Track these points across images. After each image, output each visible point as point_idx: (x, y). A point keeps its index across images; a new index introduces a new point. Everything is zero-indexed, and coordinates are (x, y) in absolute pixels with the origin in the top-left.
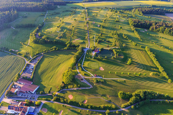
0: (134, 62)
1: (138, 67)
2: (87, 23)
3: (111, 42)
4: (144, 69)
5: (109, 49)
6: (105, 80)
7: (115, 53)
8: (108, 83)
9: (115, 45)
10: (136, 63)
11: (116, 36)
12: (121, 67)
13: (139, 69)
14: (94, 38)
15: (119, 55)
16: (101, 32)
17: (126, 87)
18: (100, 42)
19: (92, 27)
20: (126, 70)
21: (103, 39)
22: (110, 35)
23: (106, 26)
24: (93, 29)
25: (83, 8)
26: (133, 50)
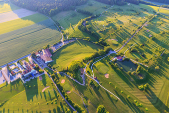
0: (150, 90)
1: (149, 98)
2: (139, 28)
3: (145, 58)
4: (153, 104)
5: (135, 62)
6: (99, 87)
7: (138, 69)
8: (99, 91)
9: (147, 63)
10: (152, 92)
11: (158, 54)
12: (128, 86)
13: (147, 100)
14: (132, 45)
15: (139, 74)
16: (146, 43)
17: (113, 106)
18: (133, 52)
19: (141, 34)
20: (130, 92)
21: (140, 50)
22: (153, 50)
23: (159, 39)
24: (140, 37)
25: (155, 12)
26: (165, 78)
